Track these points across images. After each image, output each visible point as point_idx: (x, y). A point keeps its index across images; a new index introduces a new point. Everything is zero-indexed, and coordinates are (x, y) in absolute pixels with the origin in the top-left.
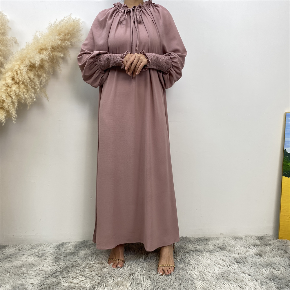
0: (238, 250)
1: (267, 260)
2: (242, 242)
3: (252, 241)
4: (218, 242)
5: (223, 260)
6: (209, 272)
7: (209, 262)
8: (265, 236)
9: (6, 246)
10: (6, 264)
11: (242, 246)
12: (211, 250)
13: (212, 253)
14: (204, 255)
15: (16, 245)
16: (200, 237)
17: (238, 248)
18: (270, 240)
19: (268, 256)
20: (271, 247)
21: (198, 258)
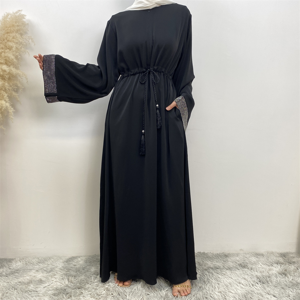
0: (260, 268)
1: (292, 280)
2: (263, 259)
3: (275, 259)
4: (238, 258)
5: (245, 279)
6: (231, 292)
7: (230, 281)
8: (287, 253)
9: (13, 259)
10: (13, 280)
11: (264, 264)
12: (231, 268)
13: (233, 271)
14: (224, 273)
15: (23, 259)
16: (218, 252)
17: (260, 266)
18: (294, 257)
19: (294, 276)
20: (295, 266)
21: (218, 276)
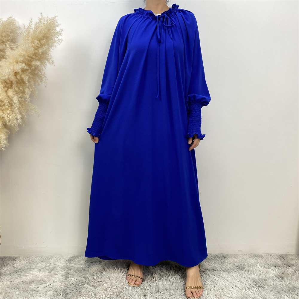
0: (258, 271)
1: (289, 283)
2: (261, 261)
3: (272, 261)
4: (236, 260)
5: (241, 282)
6: (227, 296)
7: (226, 283)
8: (287, 254)
9: (17, 258)
10: (16, 279)
11: (262, 266)
12: (228, 270)
13: (229, 274)
14: (221, 275)
15: (27, 258)
16: (217, 253)
17: (257, 269)
19: (291, 279)
20: (293, 268)
21: (215, 279)
